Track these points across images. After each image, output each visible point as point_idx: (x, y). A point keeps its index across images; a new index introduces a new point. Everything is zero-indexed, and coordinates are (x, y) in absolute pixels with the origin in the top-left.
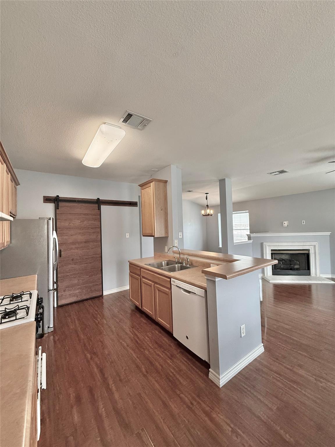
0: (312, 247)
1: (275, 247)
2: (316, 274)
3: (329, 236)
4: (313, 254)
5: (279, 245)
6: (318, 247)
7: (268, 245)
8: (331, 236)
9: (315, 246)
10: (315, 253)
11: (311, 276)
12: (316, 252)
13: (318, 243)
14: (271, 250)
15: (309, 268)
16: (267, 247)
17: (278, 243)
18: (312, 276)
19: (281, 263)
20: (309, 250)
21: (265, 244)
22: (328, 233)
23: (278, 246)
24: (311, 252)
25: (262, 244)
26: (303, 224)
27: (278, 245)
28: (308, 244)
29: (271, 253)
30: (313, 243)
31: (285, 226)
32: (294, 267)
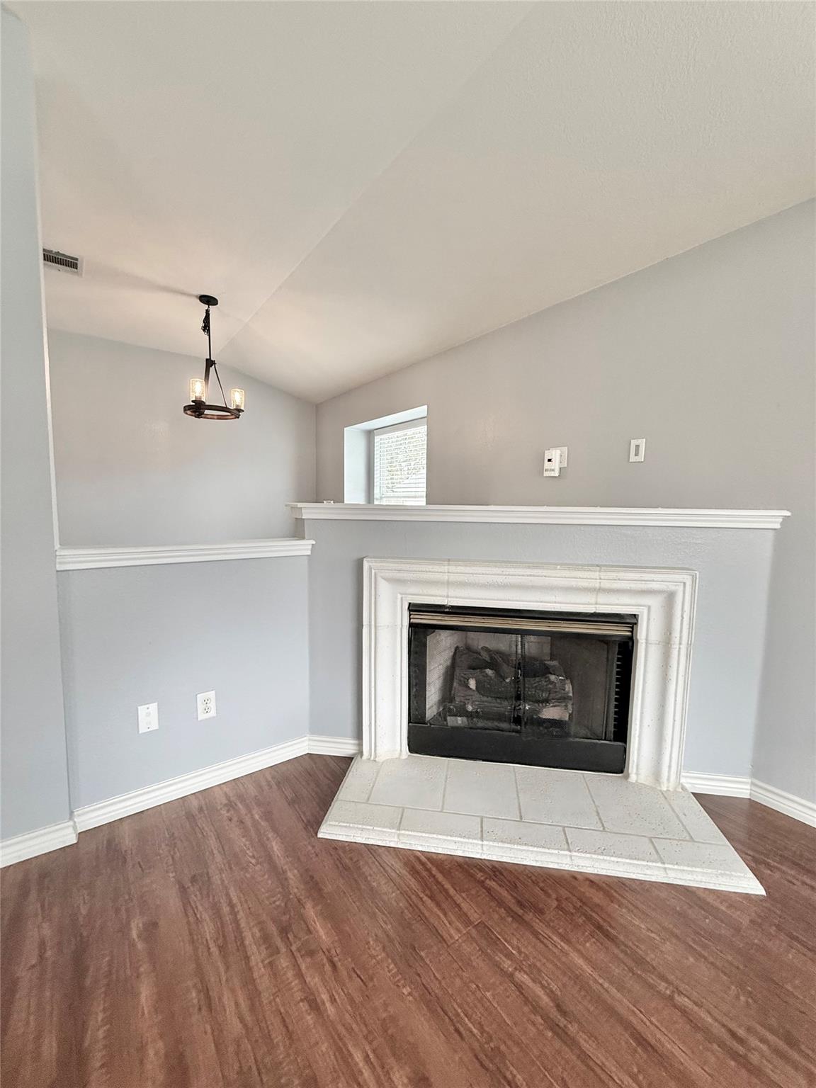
0: (656, 603)
2: (657, 775)
3: (771, 534)
5: (455, 578)
6: (692, 608)
8: (782, 536)
9: (670, 597)
10: (667, 643)
11: (627, 777)
12: (676, 634)
13: (694, 581)
14: (410, 605)
15: (621, 731)
16: (383, 583)
18: (633, 778)
19: (472, 684)
20: (631, 621)
21: (370, 569)
22: (771, 519)
23: (450, 583)
24: (641, 635)
25: (361, 569)
26: (633, 458)
27: (446, 577)
28: (629, 579)
29: (411, 625)
30: (658, 580)
31: (552, 474)
32: (539, 712)
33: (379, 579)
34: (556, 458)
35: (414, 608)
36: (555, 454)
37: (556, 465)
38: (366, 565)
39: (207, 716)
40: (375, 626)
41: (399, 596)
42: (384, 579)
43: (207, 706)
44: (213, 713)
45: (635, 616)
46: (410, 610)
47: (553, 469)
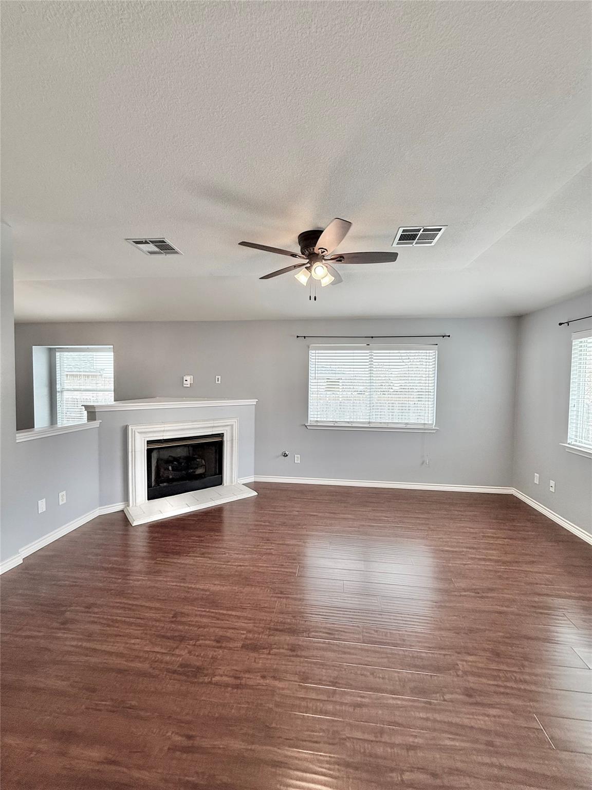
0: (228, 428)
1: (155, 435)
2: (232, 482)
4: (228, 442)
5: (166, 429)
6: (238, 428)
7: (139, 431)
8: (256, 406)
9: (232, 426)
10: (232, 440)
11: (223, 485)
12: (234, 437)
13: (238, 420)
14: (147, 441)
15: (220, 471)
16: (137, 434)
17: (163, 426)
18: (225, 485)
19: (170, 468)
20: (221, 435)
21: (132, 429)
22: (253, 402)
23: (164, 431)
24: (225, 439)
25: (125, 430)
26: (217, 382)
27: (163, 429)
28: (221, 423)
29: (148, 450)
30: (229, 422)
31: (187, 386)
32: (195, 472)
33: (137, 433)
34: (189, 380)
35: (149, 442)
36: (188, 378)
37: (188, 382)
38: (130, 428)
39: (63, 502)
40: (135, 452)
41: (143, 439)
42: (138, 432)
43: (63, 498)
44: (65, 501)
45: (223, 434)
46: (147, 444)
47: (187, 384)
